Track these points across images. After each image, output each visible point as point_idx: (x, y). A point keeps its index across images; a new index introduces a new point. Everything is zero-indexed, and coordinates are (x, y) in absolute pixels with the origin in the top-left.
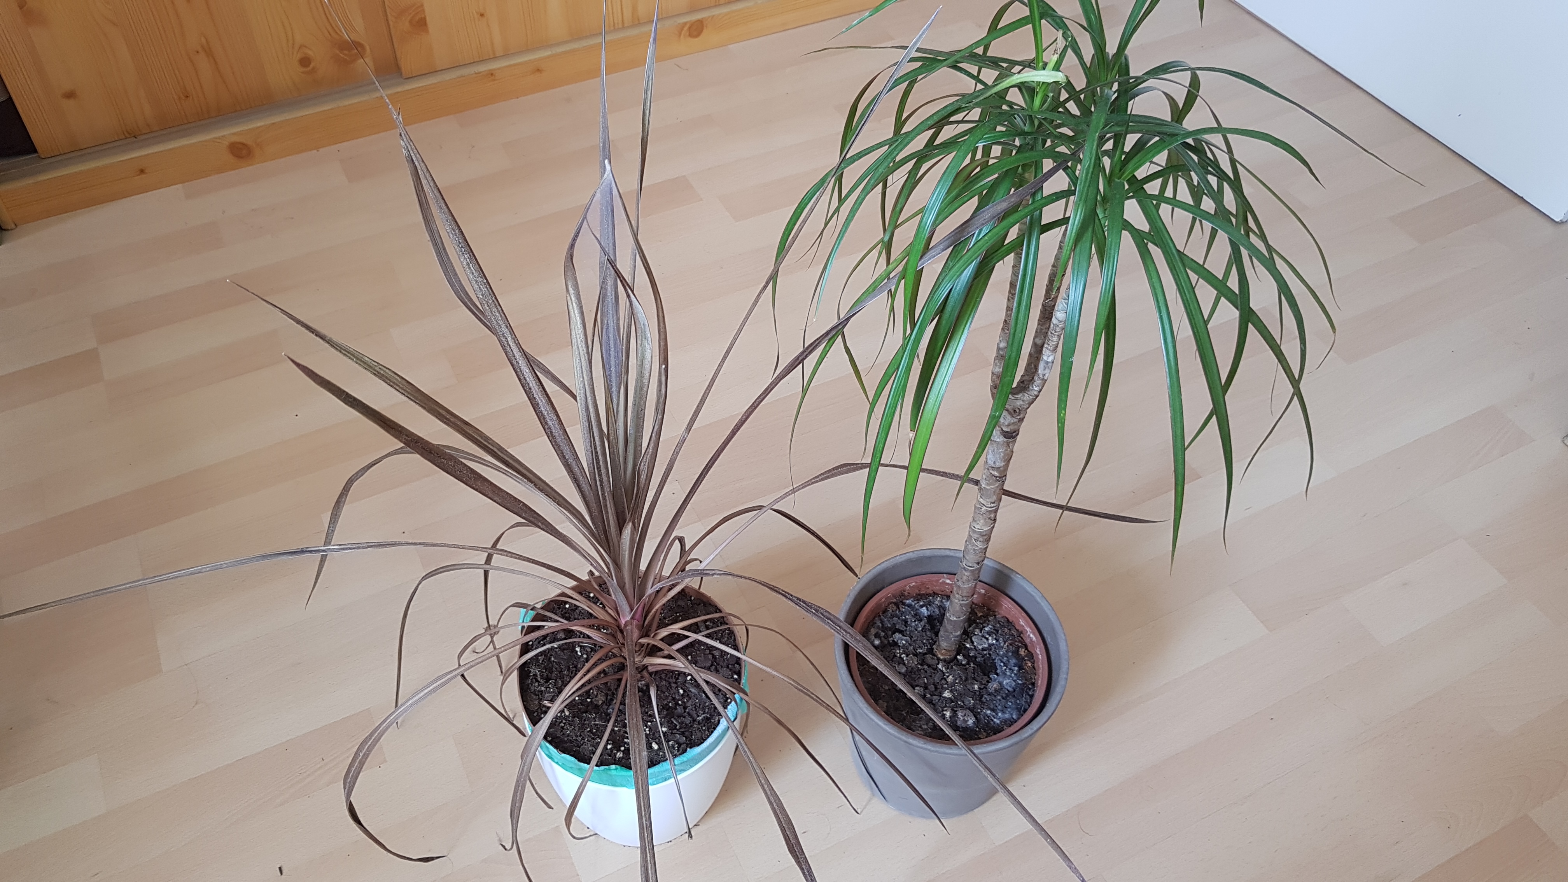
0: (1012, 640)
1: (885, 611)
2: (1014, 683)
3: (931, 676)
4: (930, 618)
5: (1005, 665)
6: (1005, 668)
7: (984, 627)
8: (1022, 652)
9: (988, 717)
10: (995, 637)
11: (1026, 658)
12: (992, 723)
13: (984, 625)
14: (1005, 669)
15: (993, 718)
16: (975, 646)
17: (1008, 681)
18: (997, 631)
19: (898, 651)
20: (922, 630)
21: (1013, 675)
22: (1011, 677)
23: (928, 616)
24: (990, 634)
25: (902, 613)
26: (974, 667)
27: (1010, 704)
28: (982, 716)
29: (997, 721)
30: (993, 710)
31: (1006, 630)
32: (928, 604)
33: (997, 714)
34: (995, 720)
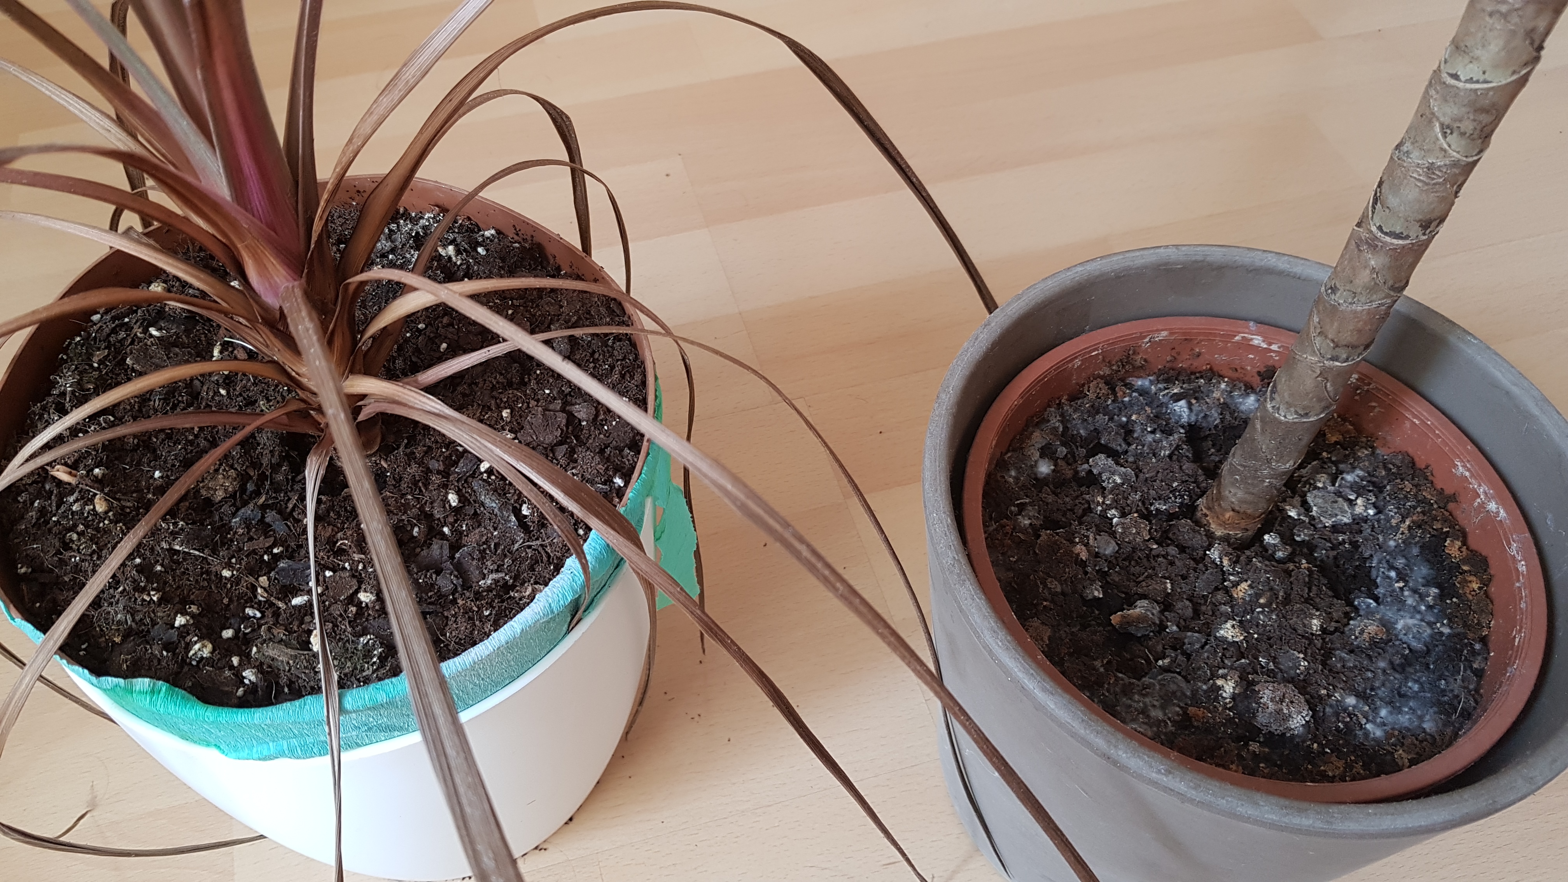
0: (1424, 513)
1: (1076, 396)
2: (1429, 631)
3: (1184, 577)
4: (1194, 433)
5: (1401, 577)
6: (1401, 584)
7: (1342, 473)
8: (1453, 548)
9: (1349, 715)
10: (1374, 500)
11: (1465, 568)
12: (1360, 733)
13: (1342, 466)
14: (1401, 589)
15: (1363, 721)
16: (1313, 518)
17: (1411, 622)
18: (1381, 489)
19: (1100, 499)
20: (1170, 456)
21: (1423, 608)
22: (1419, 612)
23: (1190, 425)
24: (1359, 491)
25: (1123, 408)
26: (1309, 569)
27: (1416, 687)
28: (1328, 710)
29: (1375, 731)
30: (1361, 696)
31: (1408, 486)
32: (1192, 395)
33: (1375, 710)
34: (1369, 726)
